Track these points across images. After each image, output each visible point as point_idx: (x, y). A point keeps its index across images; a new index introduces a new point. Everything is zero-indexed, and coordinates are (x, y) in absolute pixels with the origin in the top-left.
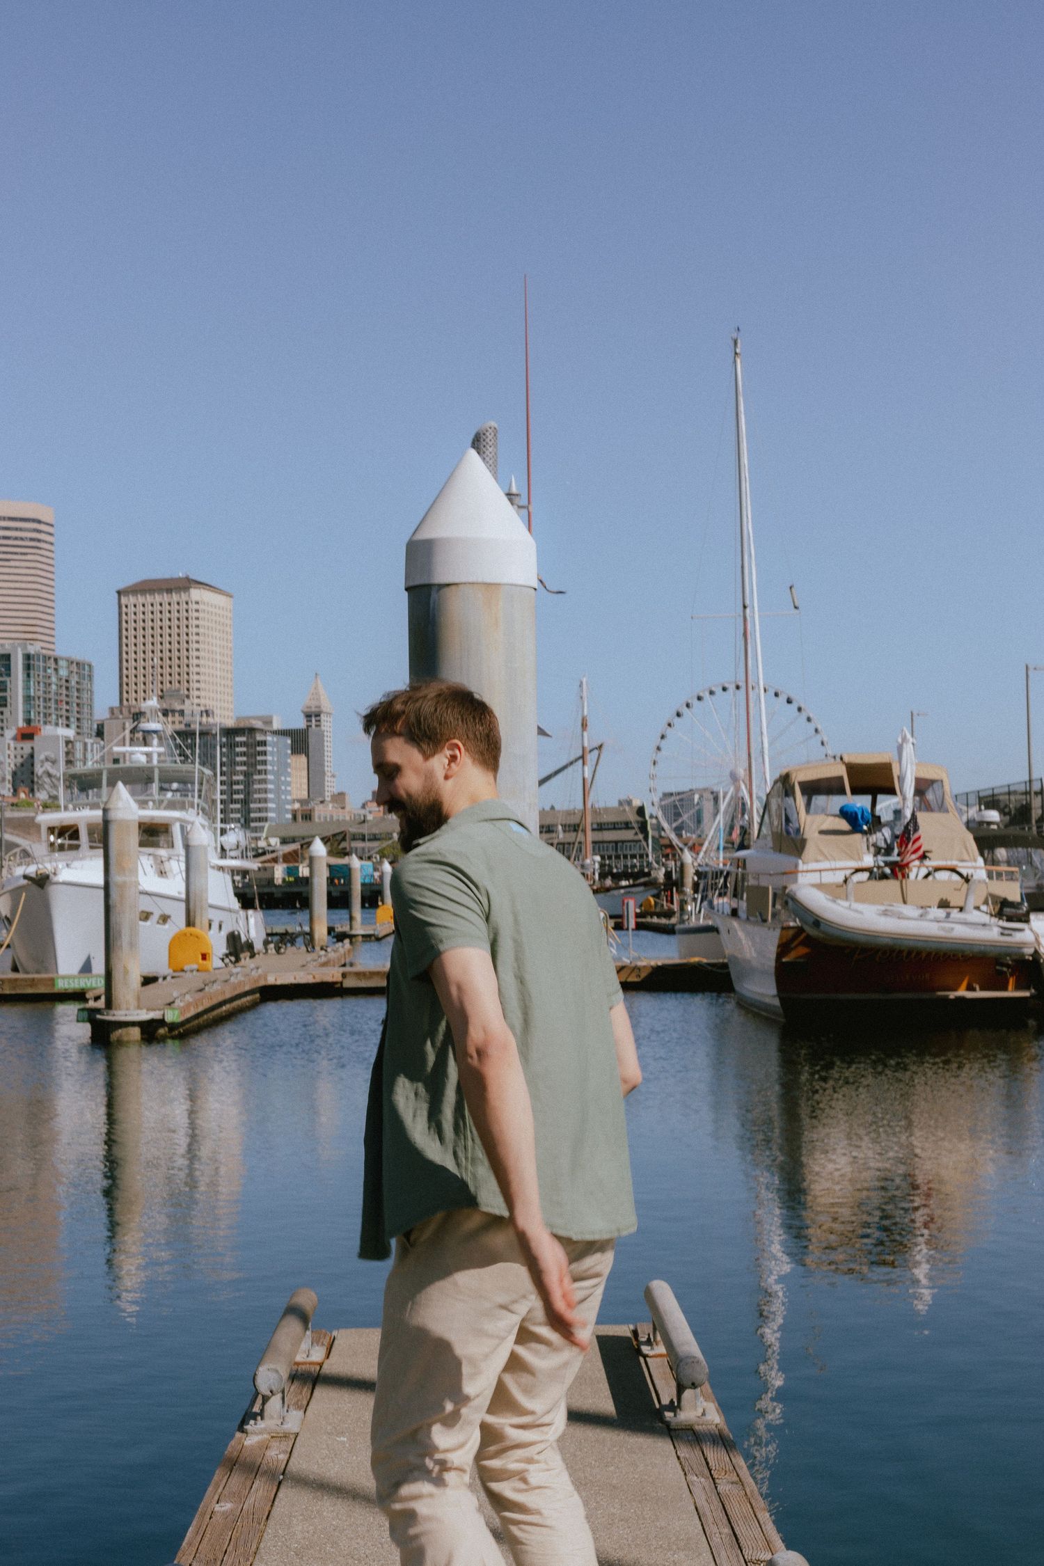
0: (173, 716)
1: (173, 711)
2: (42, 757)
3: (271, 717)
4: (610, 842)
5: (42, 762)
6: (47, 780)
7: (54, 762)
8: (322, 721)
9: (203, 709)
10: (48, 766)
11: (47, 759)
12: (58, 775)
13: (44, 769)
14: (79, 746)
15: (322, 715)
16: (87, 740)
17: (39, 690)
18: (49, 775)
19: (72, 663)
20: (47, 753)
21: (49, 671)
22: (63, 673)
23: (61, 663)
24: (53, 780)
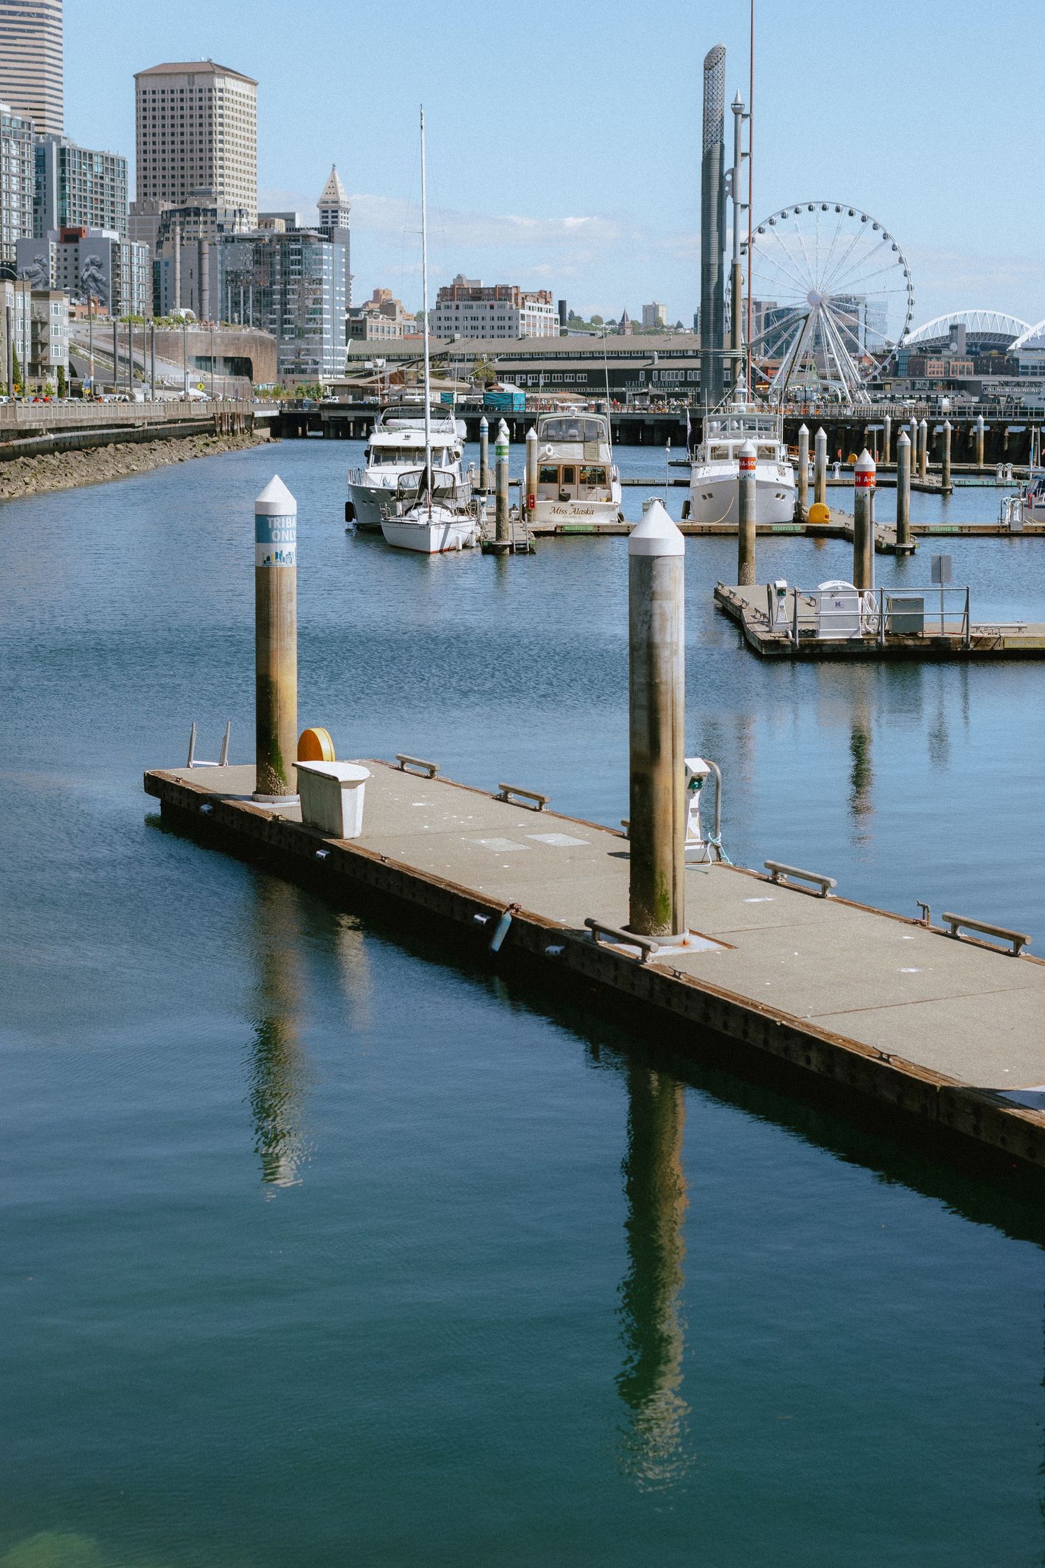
0: (205, 215)
1: (205, 210)
2: (88, 260)
3: (294, 214)
4: (679, 370)
5: (87, 265)
6: (93, 284)
7: (100, 266)
8: (340, 217)
9: (236, 208)
10: (93, 270)
11: (92, 263)
12: (104, 279)
13: (89, 273)
14: (125, 250)
15: (340, 212)
16: (133, 244)
17: (74, 188)
18: (95, 280)
19: (107, 158)
20: (93, 257)
21: (84, 167)
22: (98, 169)
23: (95, 159)
24: (99, 284)
